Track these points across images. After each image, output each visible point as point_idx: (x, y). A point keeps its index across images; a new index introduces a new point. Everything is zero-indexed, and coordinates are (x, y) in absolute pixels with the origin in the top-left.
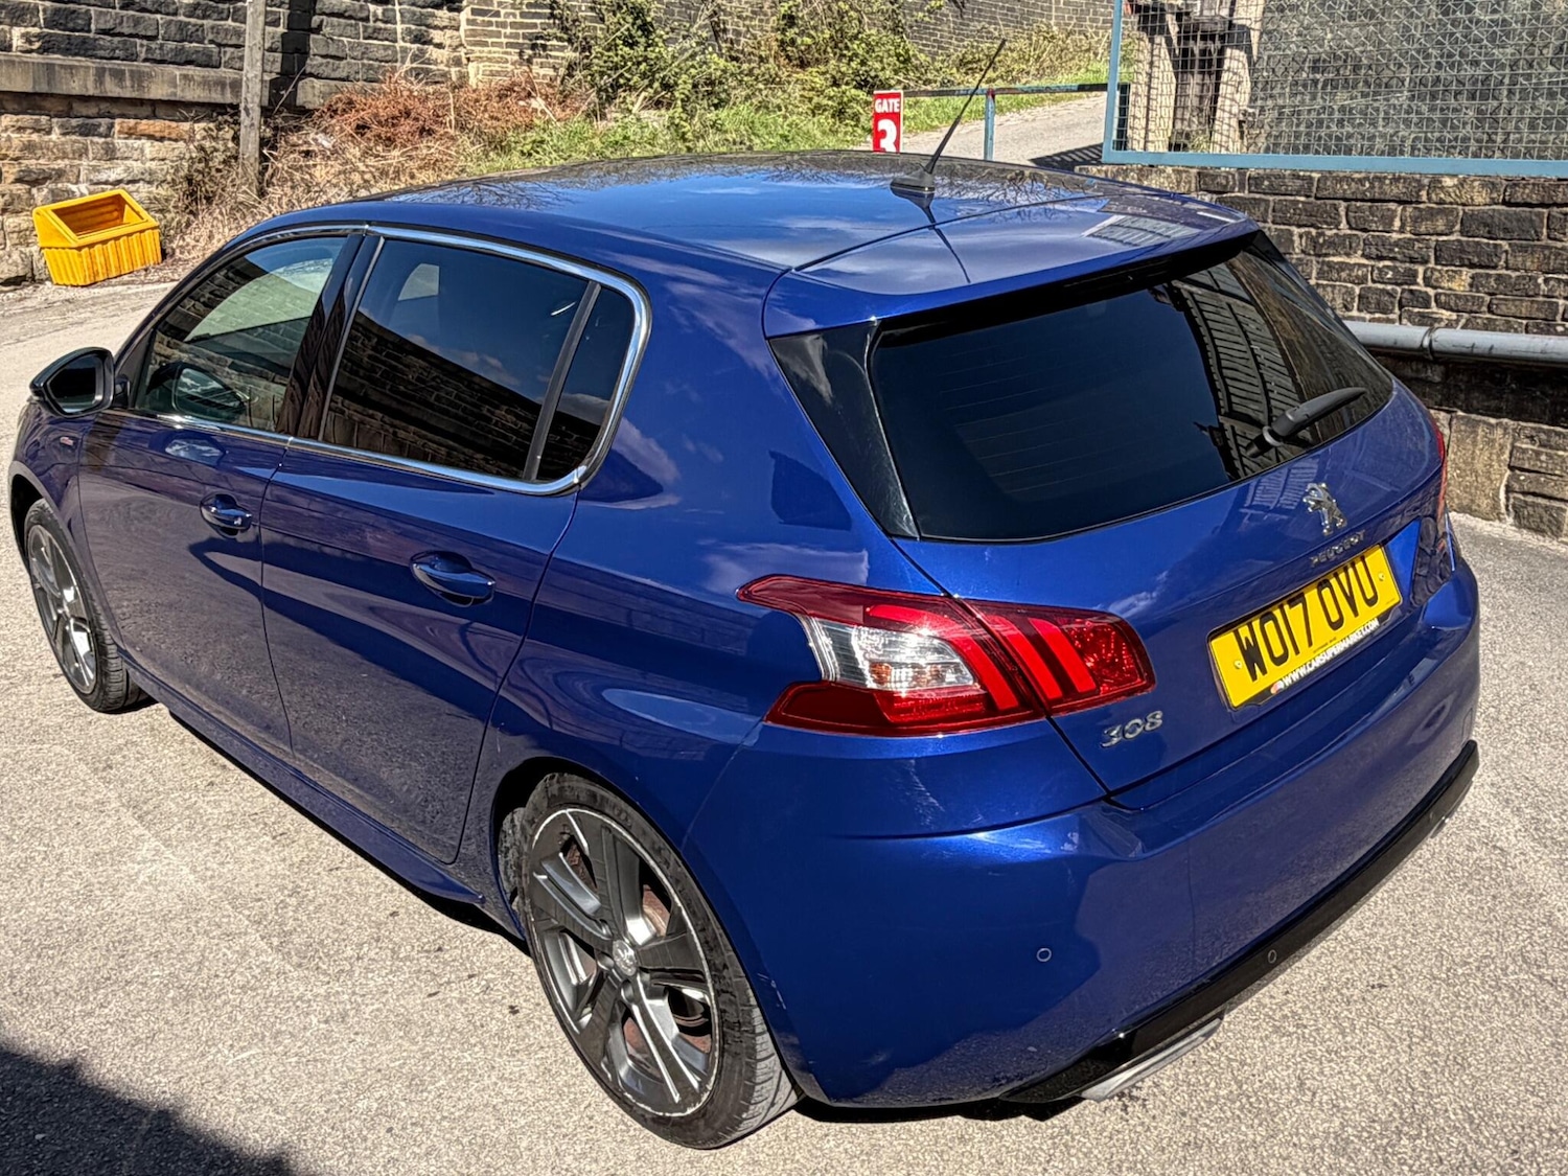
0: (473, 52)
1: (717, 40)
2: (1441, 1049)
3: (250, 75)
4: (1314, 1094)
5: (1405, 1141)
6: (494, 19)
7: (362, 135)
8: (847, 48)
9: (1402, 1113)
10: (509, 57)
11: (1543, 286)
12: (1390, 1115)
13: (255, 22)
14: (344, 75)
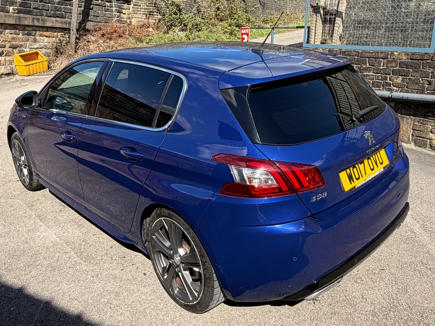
0: (133, 15)
1: (199, 14)
2: (400, 287)
3: (74, 21)
4: (366, 299)
5: (391, 313)
6: (139, 7)
7: (103, 37)
8: (233, 16)
9: (390, 305)
10: (143, 17)
11: (421, 81)
12: (387, 305)
13: (75, 7)
14: (99, 21)
